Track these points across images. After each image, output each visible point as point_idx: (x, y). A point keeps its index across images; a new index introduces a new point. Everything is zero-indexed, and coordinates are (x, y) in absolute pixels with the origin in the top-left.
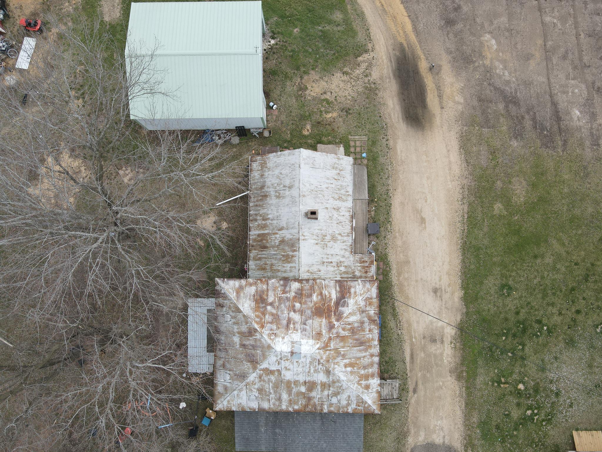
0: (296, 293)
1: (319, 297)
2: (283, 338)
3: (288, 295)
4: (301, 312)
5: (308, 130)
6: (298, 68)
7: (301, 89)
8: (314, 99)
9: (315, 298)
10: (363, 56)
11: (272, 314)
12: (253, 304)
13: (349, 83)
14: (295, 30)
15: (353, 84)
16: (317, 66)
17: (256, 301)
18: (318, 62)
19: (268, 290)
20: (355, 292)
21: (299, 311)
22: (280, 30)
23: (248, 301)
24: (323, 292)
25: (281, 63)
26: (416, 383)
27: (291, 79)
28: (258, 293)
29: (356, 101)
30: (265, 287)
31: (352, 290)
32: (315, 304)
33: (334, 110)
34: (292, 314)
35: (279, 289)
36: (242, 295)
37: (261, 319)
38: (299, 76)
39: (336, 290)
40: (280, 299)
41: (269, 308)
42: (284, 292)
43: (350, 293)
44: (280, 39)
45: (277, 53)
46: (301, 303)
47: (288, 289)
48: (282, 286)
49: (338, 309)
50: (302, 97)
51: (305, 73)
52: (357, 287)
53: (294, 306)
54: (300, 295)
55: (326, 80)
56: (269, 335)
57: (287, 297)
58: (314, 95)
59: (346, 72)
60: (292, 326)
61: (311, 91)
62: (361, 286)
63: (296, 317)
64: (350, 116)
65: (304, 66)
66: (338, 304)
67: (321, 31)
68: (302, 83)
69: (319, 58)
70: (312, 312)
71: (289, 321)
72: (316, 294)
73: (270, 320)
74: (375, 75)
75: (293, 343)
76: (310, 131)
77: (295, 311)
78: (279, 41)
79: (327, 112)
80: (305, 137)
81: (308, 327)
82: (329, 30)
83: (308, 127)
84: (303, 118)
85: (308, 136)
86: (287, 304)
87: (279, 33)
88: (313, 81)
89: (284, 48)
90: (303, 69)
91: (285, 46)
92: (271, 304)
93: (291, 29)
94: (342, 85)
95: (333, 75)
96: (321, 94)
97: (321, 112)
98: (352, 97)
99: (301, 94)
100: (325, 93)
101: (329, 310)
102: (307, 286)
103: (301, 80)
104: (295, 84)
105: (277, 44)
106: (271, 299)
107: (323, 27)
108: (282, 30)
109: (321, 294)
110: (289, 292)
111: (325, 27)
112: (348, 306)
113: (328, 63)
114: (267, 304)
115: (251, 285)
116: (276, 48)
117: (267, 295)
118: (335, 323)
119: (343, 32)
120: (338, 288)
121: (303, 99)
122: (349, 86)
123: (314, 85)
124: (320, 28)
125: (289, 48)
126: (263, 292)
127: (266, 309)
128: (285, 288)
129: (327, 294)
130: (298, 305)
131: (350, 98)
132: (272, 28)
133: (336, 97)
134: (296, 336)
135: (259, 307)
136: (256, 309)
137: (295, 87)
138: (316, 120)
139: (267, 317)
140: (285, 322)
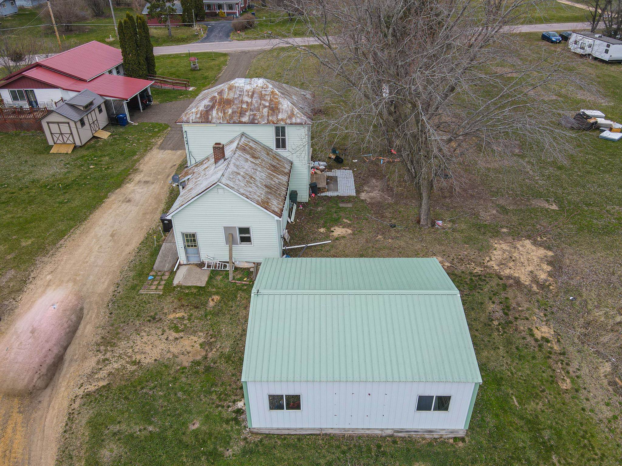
0: (245, 114)
1: (226, 111)
2: (257, 86)
3: (251, 113)
4: (242, 102)
5: (213, 300)
6: (208, 369)
7: (211, 344)
8: (195, 333)
9: (230, 111)
10: (96, 387)
11: (265, 100)
12: (280, 106)
13: (136, 350)
14: (197, 426)
15: (131, 350)
16: (177, 371)
17: (277, 109)
18: (173, 378)
19: (268, 116)
20: (196, 114)
21: (244, 103)
22: (225, 426)
23: (284, 108)
24: (222, 114)
25: (233, 375)
27: (222, 355)
28: (276, 114)
29: (136, 330)
30: (270, 118)
31: (198, 116)
32: (231, 107)
33: (172, 321)
34: (249, 100)
35: (258, 117)
36: (289, 113)
37: (273, 97)
38: (208, 359)
39: (212, 116)
40: (258, 110)
41: (267, 104)
42: (255, 115)
43: (201, 114)
44: (227, 410)
45: (237, 389)
46: (242, 107)
47: (251, 117)
48: (256, 119)
49: (213, 104)
50: (211, 335)
51: (198, 363)
52: (194, 118)
53: (247, 106)
54: (242, 113)
55: (169, 354)
56: (267, 87)
57: (253, 111)
58: (192, 337)
59: (135, 365)
60: (250, 93)
61: (195, 342)
62: (191, 118)
63: (246, 99)
64: (152, 314)
65: (197, 372)
66: (213, 107)
67: (150, 423)
68: (207, 351)
69: (169, 382)
70: (234, 102)
71: (252, 97)
72: (229, 114)
73: (267, 97)
74: (91, 363)
75: (250, 84)
76: (210, 299)
77: (247, 102)
78: (229, 407)
79: (183, 318)
80: (217, 293)
81: (238, 93)
82: (136, 424)
83: (211, 304)
84: (216, 313)
85: (214, 294)
86: (252, 107)
87: (227, 422)
88: (188, 353)
89: (223, 396)
90: (201, 368)
91: (221, 400)
92: (265, 107)
93: (204, 428)
94: (148, 349)
95: (156, 360)
96: (182, 338)
97: (189, 319)
98: (139, 335)
99: (211, 338)
100: (176, 339)
101: (220, 104)
102: (235, 119)
103: (207, 355)
104: (217, 350)
105: (234, 402)
106: (266, 110)
107: (145, 429)
108: (221, 426)
109: (224, 113)
110: (250, 115)
111: (140, 431)
112: (205, 105)
113: (156, 376)
114: (269, 106)
115: (282, 120)
116: (236, 395)
117: (268, 112)
118: (217, 95)
119: (113, 421)
120: (210, 117)
121: (211, 332)
122: (138, 347)
123: (189, 349)
124: (151, 428)
125: (214, 397)
126: (272, 115)
127: (270, 103)
128: (254, 117)
129: (220, 114)
130: (244, 106)
131: (144, 334)
132: (237, 430)
133: (162, 334)
134: (248, 87)
135: (275, 105)
136: (278, 103)
137: (218, 346)
138: (199, 311)
139: (269, 99)
140: (255, 95)
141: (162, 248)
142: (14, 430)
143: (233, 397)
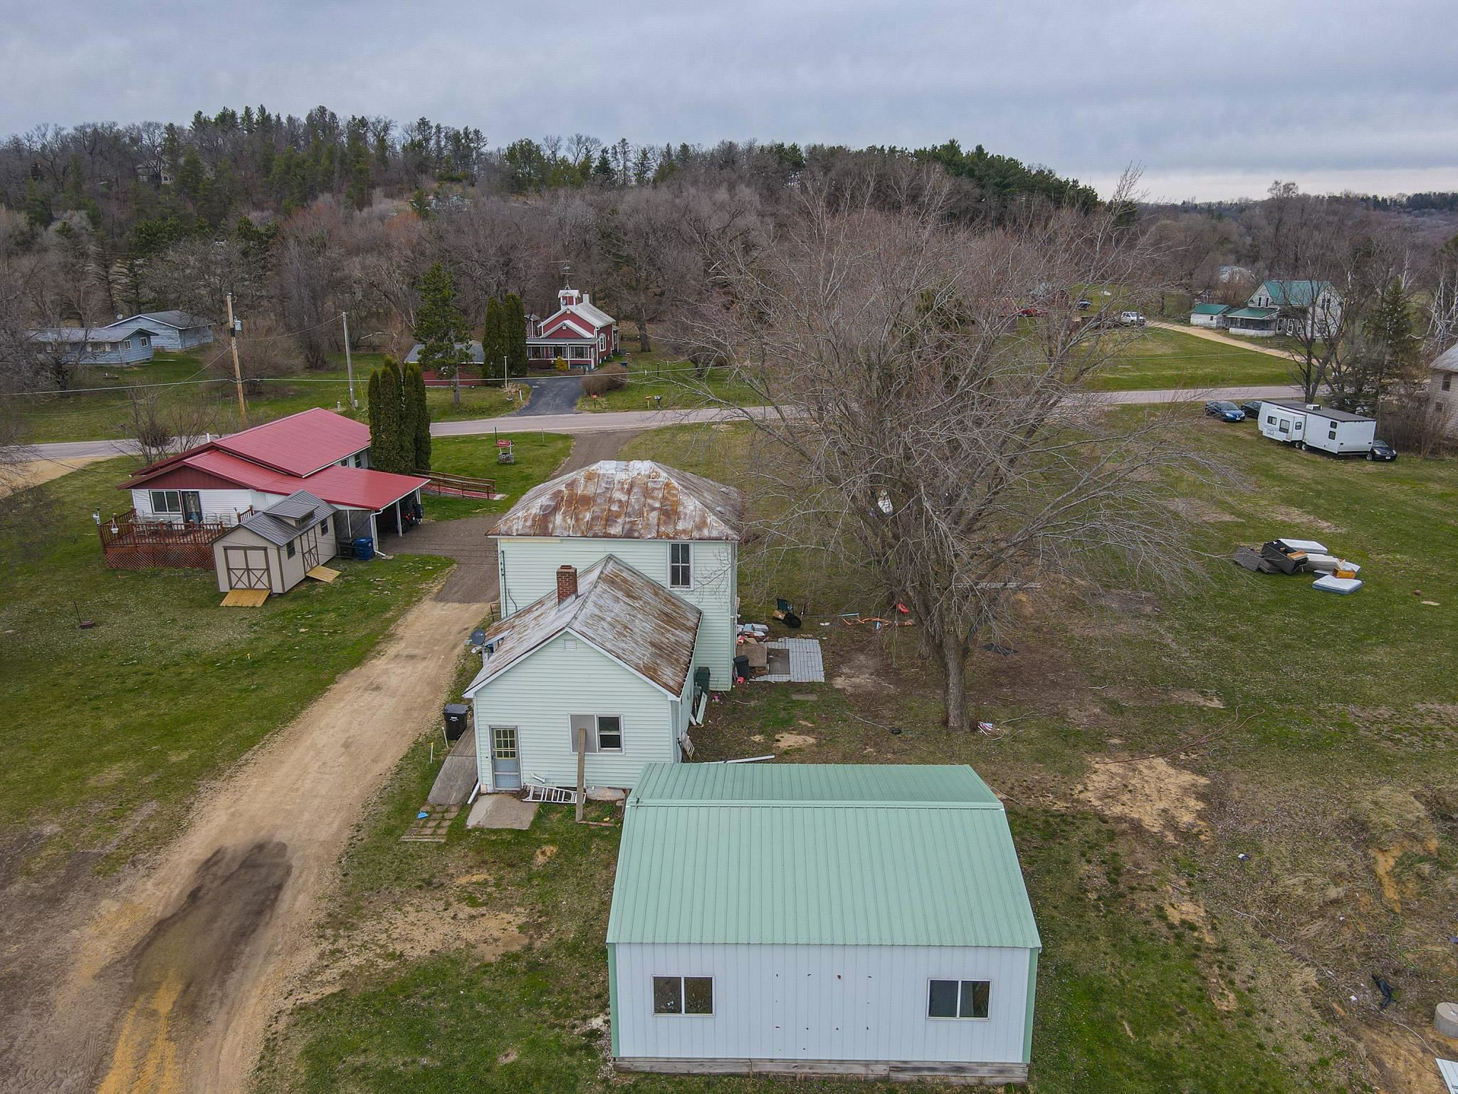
0: (616, 521)
1: (581, 516)
2: (638, 474)
3: (627, 520)
4: (611, 501)
5: (543, 853)
6: (533, 967)
7: (539, 927)
8: (508, 907)
9: (588, 516)
10: (319, 997)
11: (652, 498)
12: (681, 509)
13: (394, 936)
14: (513, 1057)
15: (385, 936)
16: (474, 970)
17: (676, 513)
18: (467, 980)
19: (658, 526)
20: (525, 521)
21: (614, 502)
22: (566, 1058)
23: (688, 512)
24: (573, 522)
25: (583, 976)
26: (460, 633)
27: (560, 944)
28: (672, 522)
29: (394, 902)
30: (662, 529)
31: (529, 523)
32: (589, 508)
33: (463, 888)
34: (624, 498)
35: (640, 526)
36: (697, 520)
37: (669, 493)
38: (535, 951)
39: (554, 524)
40: (641, 514)
41: (657, 505)
42: (633, 523)
43: (534, 520)
44: (571, 1033)
45: (590, 998)
46: (609, 510)
47: (627, 527)
48: (635, 530)
49: (557, 504)
50: (539, 911)
51: (515, 957)
52: (520, 527)
53: (619, 507)
54: (610, 519)
55: (458, 942)
56: (658, 476)
57: (630, 517)
58: (503, 915)
59: (393, 959)
60: (626, 486)
61: (510, 922)
62: (515, 527)
63: (618, 495)
64: (426, 876)
65: (512, 972)
66: (556, 509)
67: (424, 1053)
68: (531, 937)
69: (459, 987)
70: (595, 501)
71: (629, 492)
72: (586, 520)
73: (656, 492)
74: (310, 955)
75: (627, 470)
76: (538, 852)
77: (620, 501)
78: (574, 1027)
79: (486, 883)
80: (552, 842)
81: (604, 485)
82: (396, 1053)
83: (540, 859)
84: (552, 874)
85: (546, 843)
86: (630, 509)
87: (571, 1051)
88: (496, 940)
89: (564, 1010)
90: (520, 966)
91: (558, 1016)
92: (654, 509)
93: (526, 1061)
94: (417, 933)
95: (433, 951)
96: (483, 915)
97: (497, 885)
98: (400, 910)
99: (540, 917)
100: (473, 917)
101: (569, 503)
102: (598, 529)
103: (531, 944)
104: (552, 935)
105: (585, 1018)
106: (655, 514)
107: (414, 1062)
108: (560, 1059)
109: (577, 520)
110: (625, 523)
111: (404, 1064)
112: (542, 506)
113: (434, 977)
114: (660, 509)
115: (684, 531)
116: (589, 1008)
117: (659, 519)
118: (564, 489)
119: (354, 1051)
120: (551, 526)
121: (539, 907)
122: (398, 931)
123: (497, 934)
124: (425, 1061)
125: (546, 1012)
126: (665, 523)
127: (661, 503)
128: (632, 527)
129: (569, 521)
130: (615, 508)
131: (410, 909)
132: (589, 1065)
133: (446, 910)
134: (622, 476)
135: (671, 505)
136: (678, 503)
137: (554, 930)
138: (516, 871)
139: (661, 495)
140: (635, 490)
141: (446, 765)
142: (160, 1068)
143: (583, 1012)
